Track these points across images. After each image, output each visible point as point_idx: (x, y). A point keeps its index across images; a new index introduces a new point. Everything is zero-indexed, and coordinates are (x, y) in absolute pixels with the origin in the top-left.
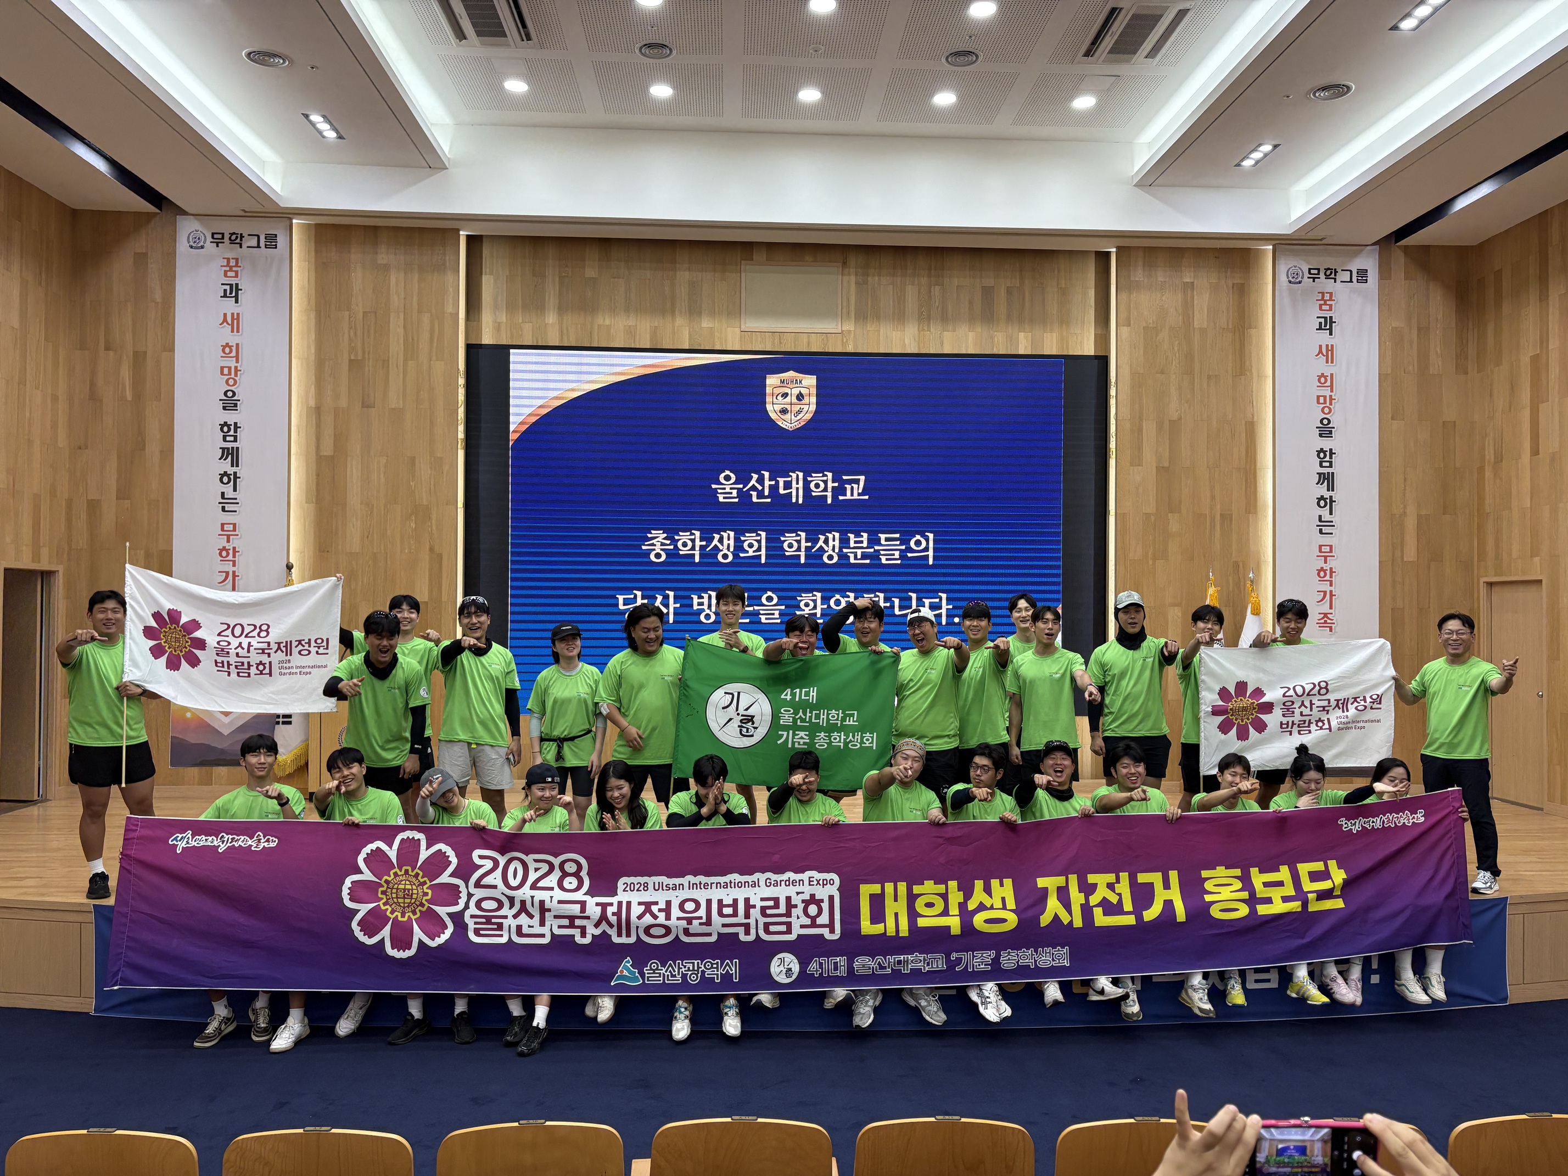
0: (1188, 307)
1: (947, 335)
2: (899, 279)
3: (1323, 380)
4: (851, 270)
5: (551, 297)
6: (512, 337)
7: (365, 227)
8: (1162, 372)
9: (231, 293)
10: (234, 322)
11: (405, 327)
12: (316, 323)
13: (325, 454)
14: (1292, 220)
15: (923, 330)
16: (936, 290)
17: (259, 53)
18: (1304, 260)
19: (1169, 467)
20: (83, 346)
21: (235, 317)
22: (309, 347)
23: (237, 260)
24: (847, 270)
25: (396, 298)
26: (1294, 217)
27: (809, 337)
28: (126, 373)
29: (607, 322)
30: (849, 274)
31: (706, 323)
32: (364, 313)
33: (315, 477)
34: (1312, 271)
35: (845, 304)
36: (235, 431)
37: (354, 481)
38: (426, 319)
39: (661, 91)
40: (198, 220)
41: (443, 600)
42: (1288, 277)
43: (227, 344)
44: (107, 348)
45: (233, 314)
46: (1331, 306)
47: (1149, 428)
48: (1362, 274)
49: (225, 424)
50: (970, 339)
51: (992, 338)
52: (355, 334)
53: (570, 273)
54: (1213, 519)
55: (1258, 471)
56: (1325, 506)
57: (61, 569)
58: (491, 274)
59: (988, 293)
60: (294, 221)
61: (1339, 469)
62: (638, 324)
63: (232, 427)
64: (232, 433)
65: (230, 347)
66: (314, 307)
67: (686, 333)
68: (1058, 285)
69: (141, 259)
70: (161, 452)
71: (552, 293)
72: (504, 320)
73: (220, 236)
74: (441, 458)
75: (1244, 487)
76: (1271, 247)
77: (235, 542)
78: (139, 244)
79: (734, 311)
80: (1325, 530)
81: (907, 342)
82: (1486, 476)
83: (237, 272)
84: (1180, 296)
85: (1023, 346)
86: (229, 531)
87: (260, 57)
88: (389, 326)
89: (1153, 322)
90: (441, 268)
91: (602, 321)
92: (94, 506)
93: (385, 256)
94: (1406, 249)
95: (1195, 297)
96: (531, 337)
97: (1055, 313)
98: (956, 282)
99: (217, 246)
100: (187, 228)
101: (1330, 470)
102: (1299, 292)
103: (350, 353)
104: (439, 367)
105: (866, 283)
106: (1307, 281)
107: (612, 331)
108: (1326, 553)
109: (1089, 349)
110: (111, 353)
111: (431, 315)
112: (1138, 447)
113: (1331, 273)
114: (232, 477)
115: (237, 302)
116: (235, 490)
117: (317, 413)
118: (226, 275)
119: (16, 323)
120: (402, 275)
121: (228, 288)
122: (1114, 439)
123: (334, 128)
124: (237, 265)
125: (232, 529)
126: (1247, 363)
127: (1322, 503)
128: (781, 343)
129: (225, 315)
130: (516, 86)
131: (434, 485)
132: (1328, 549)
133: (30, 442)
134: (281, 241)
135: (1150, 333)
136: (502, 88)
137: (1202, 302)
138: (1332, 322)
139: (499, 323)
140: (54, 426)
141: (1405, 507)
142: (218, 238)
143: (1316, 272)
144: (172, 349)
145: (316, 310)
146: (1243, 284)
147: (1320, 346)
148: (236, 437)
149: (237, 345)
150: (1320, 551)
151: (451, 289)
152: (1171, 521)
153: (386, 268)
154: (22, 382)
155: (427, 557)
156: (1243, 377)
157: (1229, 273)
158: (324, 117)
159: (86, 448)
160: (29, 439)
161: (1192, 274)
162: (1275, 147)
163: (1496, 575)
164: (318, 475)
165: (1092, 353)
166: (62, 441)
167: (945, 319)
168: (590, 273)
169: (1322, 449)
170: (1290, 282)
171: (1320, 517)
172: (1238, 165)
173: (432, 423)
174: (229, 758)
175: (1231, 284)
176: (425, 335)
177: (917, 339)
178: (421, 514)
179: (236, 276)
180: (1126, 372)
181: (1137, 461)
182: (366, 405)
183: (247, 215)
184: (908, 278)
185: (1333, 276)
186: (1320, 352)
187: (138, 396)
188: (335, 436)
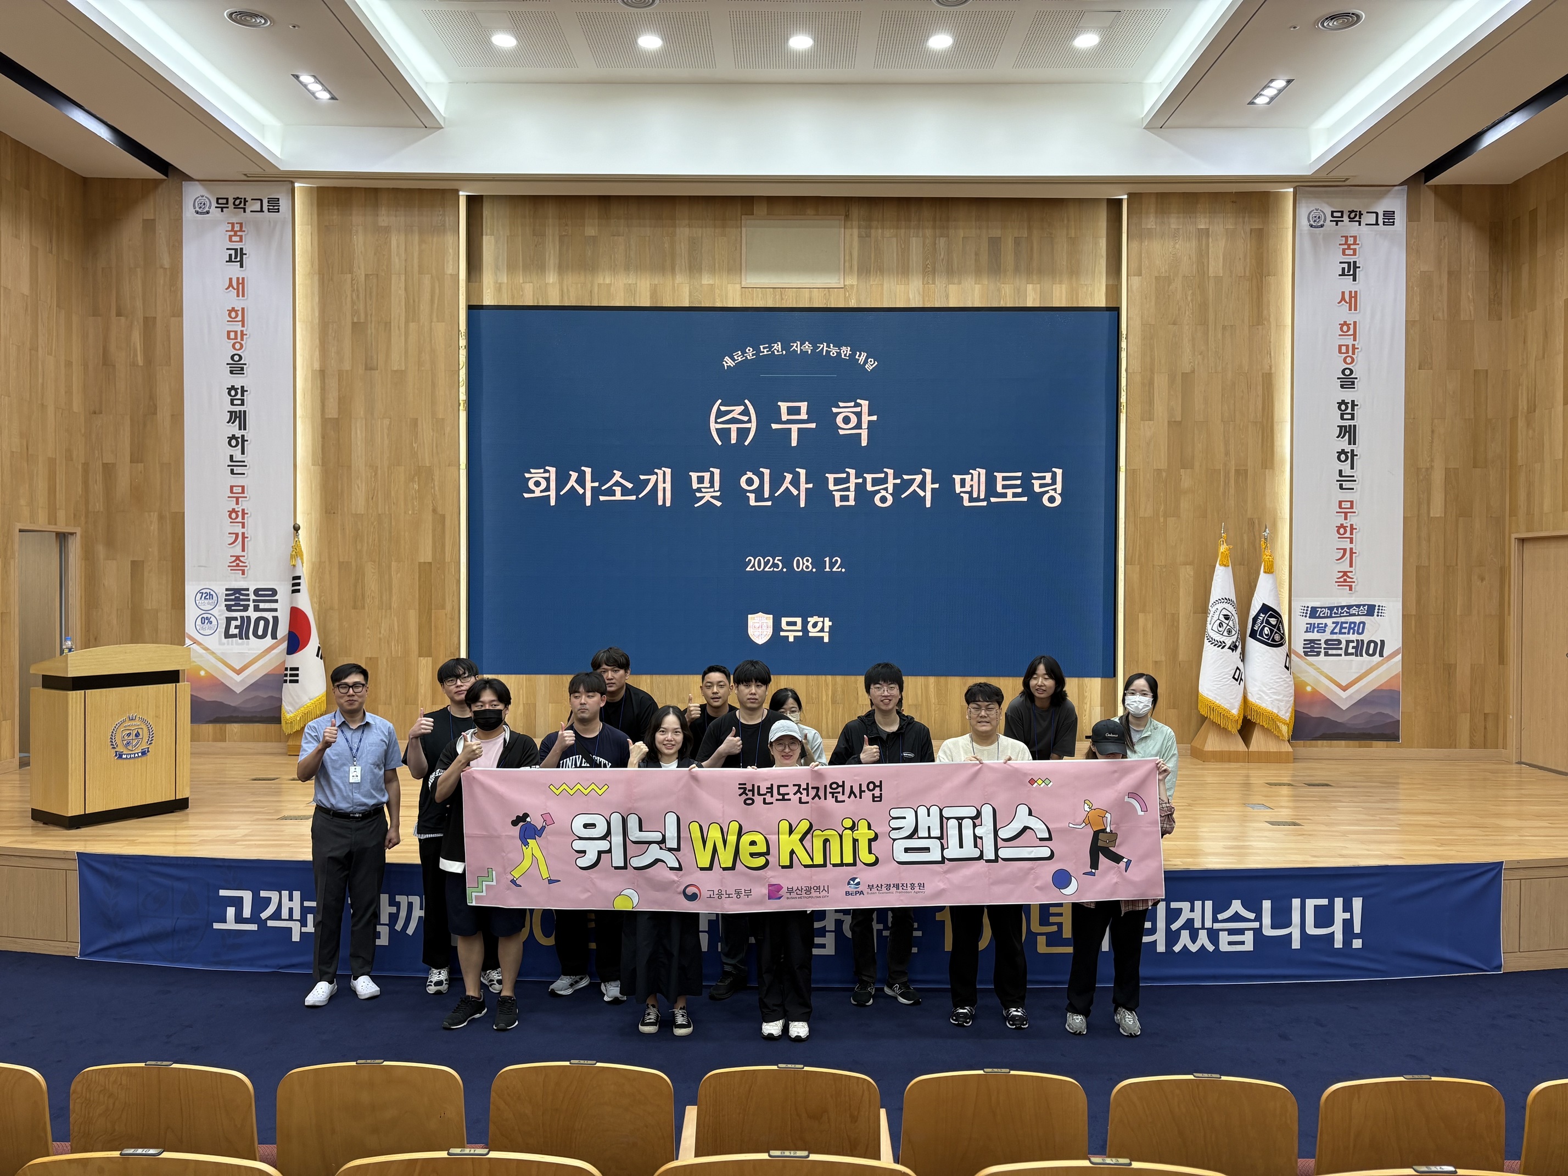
0: (1202, 255)
1: (953, 288)
2: (903, 231)
3: (1345, 328)
4: (854, 223)
5: (552, 259)
6: (513, 297)
7: (367, 190)
8: (1174, 324)
9: (236, 258)
10: (239, 287)
11: (406, 289)
12: (319, 286)
13: (330, 417)
14: (1313, 159)
15: (928, 283)
16: (942, 242)
17: (241, 13)
18: (1328, 203)
19: (1180, 423)
20: (95, 313)
21: (241, 281)
22: (313, 310)
23: (241, 224)
24: (849, 223)
25: (397, 260)
26: (1314, 157)
27: (810, 292)
28: (137, 337)
29: (608, 281)
30: (852, 228)
31: (706, 280)
32: (366, 275)
33: (320, 439)
34: (1335, 214)
35: (847, 258)
36: (243, 395)
37: (359, 443)
38: (427, 280)
39: (650, 42)
40: (202, 185)
41: (446, 560)
42: (1309, 221)
43: (233, 308)
44: (119, 314)
45: (238, 279)
46: (1355, 250)
47: (1161, 381)
48: (1389, 217)
49: (233, 388)
50: (977, 292)
51: (999, 290)
52: (358, 296)
53: (570, 232)
54: (1227, 475)
55: (1275, 425)
56: (1346, 460)
57: (78, 531)
58: (492, 234)
59: (995, 244)
60: (296, 185)
61: (1360, 422)
62: (638, 282)
63: (239, 391)
64: (239, 396)
65: (236, 312)
66: (317, 271)
67: (686, 290)
68: (1067, 235)
69: (149, 226)
70: (172, 415)
71: (552, 252)
72: (506, 281)
73: (224, 201)
74: (443, 419)
75: (1260, 441)
76: (1292, 190)
77: (244, 504)
78: (145, 211)
79: (735, 267)
80: (1345, 485)
81: (911, 297)
82: (1519, 427)
83: (241, 237)
84: (1194, 243)
85: (1031, 301)
86: (238, 493)
87: (241, 17)
88: (391, 288)
89: (1166, 271)
90: (440, 230)
91: (602, 279)
92: (109, 470)
93: (385, 218)
94: (1436, 188)
95: (1211, 245)
96: (531, 297)
97: (1065, 263)
98: (961, 233)
99: (222, 211)
100: (193, 194)
101: (1352, 423)
102: (1321, 236)
103: (353, 316)
104: (440, 329)
105: (868, 236)
106: (1329, 224)
107: (612, 289)
108: (1346, 509)
109: (1100, 301)
110: (123, 319)
111: (432, 277)
112: (1149, 401)
113: (1356, 215)
114: (240, 440)
115: (242, 266)
116: (243, 453)
117: (322, 375)
118: (230, 240)
119: (26, 290)
120: (402, 237)
121: (233, 252)
122: (1125, 393)
123: (326, 89)
124: (241, 230)
125: (240, 491)
126: (1265, 312)
127: (1343, 458)
128: (782, 299)
129: (231, 279)
130: (504, 41)
131: (437, 447)
132: (1348, 505)
133: (43, 407)
134: (284, 204)
135: (1162, 283)
136: (489, 43)
137: (1218, 248)
138: (1355, 267)
139: (500, 283)
140: (69, 392)
141: (1432, 460)
142: (222, 204)
143: (1339, 214)
144: (180, 314)
145: (319, 274)
146: (1261, 230)
147: (1343, 293)
148: (243, 401)
149: (243, 309)
150: (1340, 507)
151: (451, 251)
152: (1183, 477)
153: (387, 230)
154: (34, 348)
155: (430, 518)
156: (1260, 327)
157: (1246, 219)
158: (314, 77)
159: (101, 413)
160: (42, 405)
161: (1208, 221)
162: (1289, 82)
163: (1528, 531)
164: (323, 437)
165: (1103, 304)
166: (77, 406)
167: (951, 272)
168: (591, 231)
169: (1343, 401)
170: (1311, 226)
171: (1340, 471)
172: (1252, 103)
173: (434, 385)
174: (240, 715)
175: (1248, 230)
176: (426, 297)
177: (921, 293)
178: (423, 474)
179: (241, 241)
180: (1137, 323)
181: (1148, 415)
182: (369, 368)
183: (249, 180)
184: (912, 231)
185: (1357, 219)
186: (1343, 299)
187: (149, 361)
188: (339, 399)
